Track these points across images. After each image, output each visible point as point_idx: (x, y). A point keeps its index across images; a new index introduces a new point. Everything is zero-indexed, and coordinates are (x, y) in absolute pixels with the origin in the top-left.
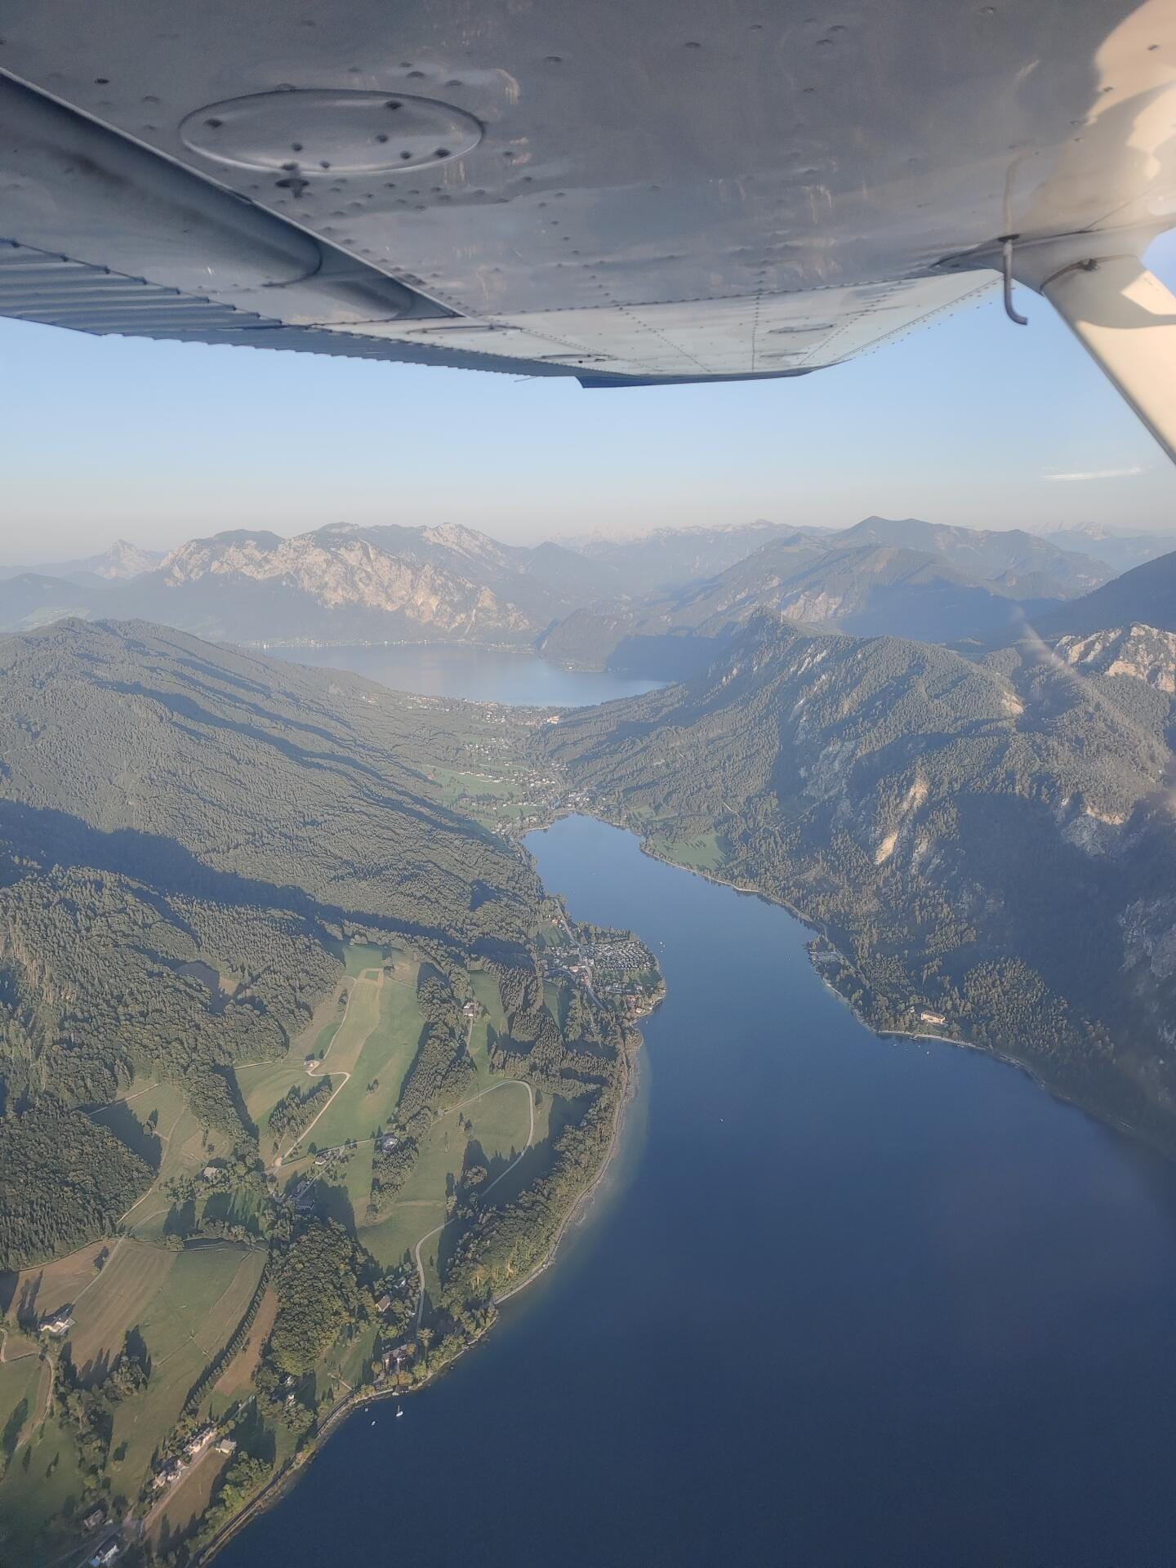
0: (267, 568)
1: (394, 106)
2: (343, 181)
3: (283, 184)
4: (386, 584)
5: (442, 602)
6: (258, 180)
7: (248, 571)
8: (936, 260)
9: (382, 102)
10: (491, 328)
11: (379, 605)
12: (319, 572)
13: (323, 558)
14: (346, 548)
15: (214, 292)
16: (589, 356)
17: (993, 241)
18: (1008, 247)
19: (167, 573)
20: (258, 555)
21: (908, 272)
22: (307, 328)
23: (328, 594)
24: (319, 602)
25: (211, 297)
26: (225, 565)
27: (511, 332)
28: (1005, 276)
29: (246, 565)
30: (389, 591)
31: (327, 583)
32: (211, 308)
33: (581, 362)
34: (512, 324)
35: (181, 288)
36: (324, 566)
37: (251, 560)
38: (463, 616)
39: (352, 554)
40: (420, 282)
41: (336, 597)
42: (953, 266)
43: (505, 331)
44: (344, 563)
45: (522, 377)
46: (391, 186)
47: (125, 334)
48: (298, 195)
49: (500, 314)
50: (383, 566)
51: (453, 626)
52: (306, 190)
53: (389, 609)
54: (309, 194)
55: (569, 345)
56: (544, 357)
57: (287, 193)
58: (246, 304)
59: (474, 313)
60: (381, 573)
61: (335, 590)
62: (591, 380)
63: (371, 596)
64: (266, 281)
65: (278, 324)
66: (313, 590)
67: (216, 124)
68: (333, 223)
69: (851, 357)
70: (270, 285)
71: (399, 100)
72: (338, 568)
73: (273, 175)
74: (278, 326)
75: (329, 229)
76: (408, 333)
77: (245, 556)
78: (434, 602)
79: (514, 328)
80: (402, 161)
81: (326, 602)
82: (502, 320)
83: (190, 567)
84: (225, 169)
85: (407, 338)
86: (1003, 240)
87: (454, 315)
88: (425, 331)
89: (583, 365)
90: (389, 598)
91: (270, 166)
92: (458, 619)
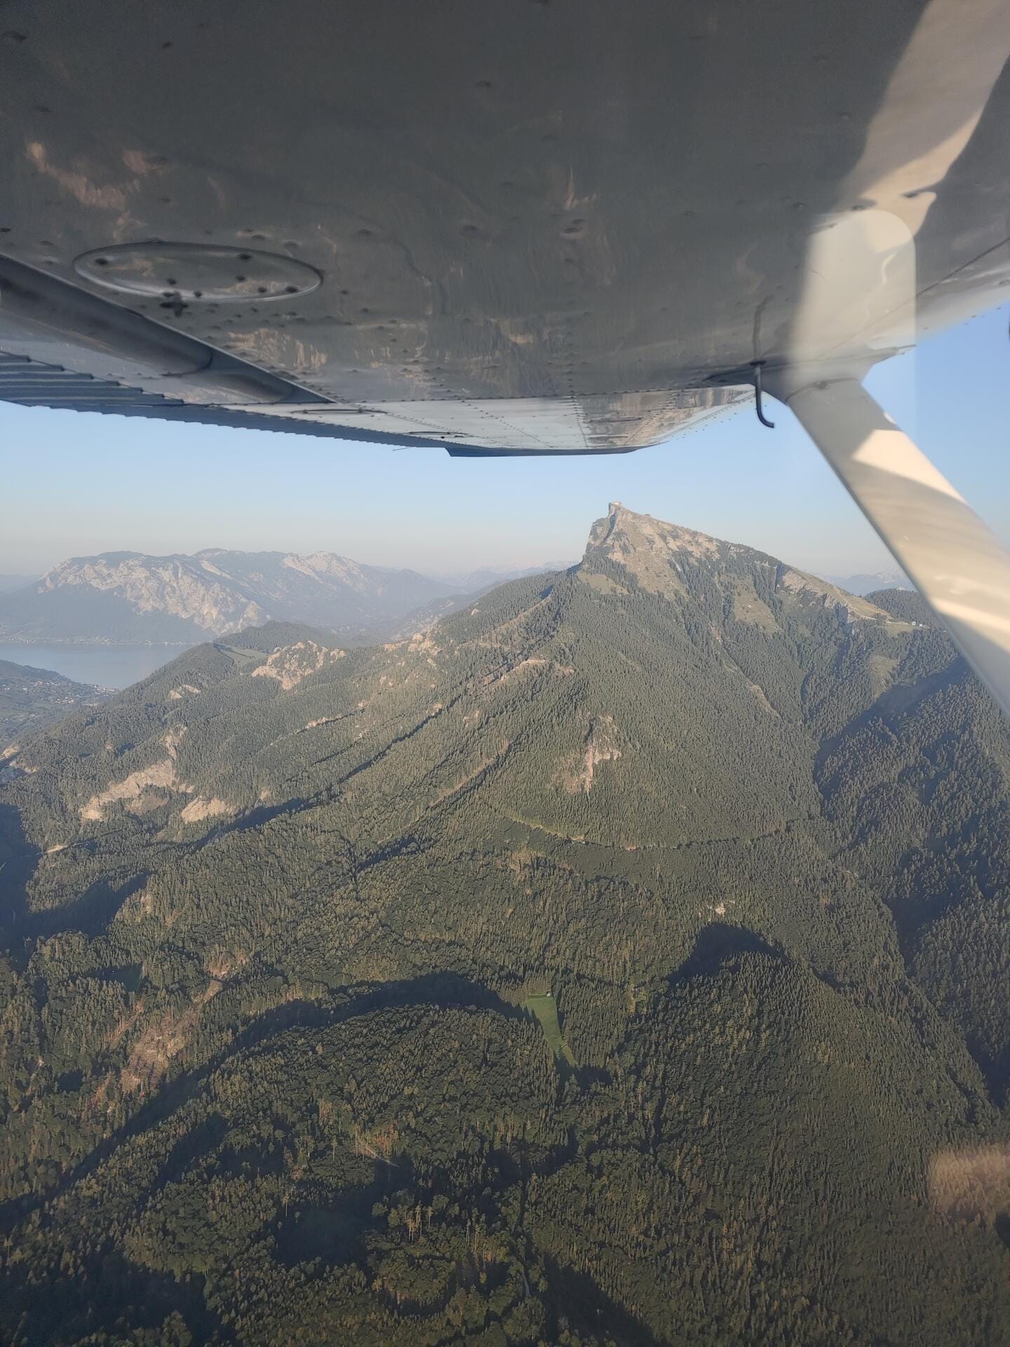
0: (109, 581)
1: (245, 258)
2: (216, 305)
3: (167, 305)
4: (185, 597)
5: (220, 612)
6: (146, 302)
7: (95, 583)
8: (706, 376)
9: (235, 254)
10: (360, 411)
11: (177, 614)
12: (139, 586)
13: (143, 575)
14: (163, 568)
15: (122, 378)
16: (449, 433)
17: (745, 365)
18: (758, 370)
19: (42, 583)
20: (105, 571)
21: (688, 383)
22: (207, 406)
23: (142, 604)
24: (134, 610)
25: (121, 382)
26: (78, 579)
27: (377, 415)
28: (757, 390)
29: (95, 578)
30: (186, 602)
31: (143, 595)
32: (119, 389)
33: (443, 438)
34: (376, 409)
35: (94, 375)
36: (144, 581)
37: (99, 575)
38: (231, 624)
39: (167, 573)
40: (293, 378)
41: (147, 606)
42: (720, 381)
43: (372, 413)
44: (159, 579)
45: (398, 447)
46: (255, 310)
47: (52, 407)
48: (178, 314)
49: (365, 402)
50: (185, 582)
51: (222, 632)
52: (185, 310)
53: (183, 617)
54: (190, 313)
55: (430, 425)
56: (411, 433)
57: (170, 312)
58: (150, 388)
59: (343, 401)
60: (182, 588)
61: (148, 600)
62: (457, 451)
63: (173, 606)
64: (165, 373)
65: (180, 403)
66: (132, 600)
67: (102, 262)
68: (214, 334)
69: (666, 440)
70: (169, 375)
71: (249, 253)
72: (153, 584)
73: (157, 299)
74: (181, 404)
75: (210, 338)
76: (292, 413)
77: (95, 571)
78: (214, 612)
79: (379, 412)
80: (257, 294)
81: (139, 610)
82: (369, 406)
83: (60, 579)
84: (116, 293)
85: (294, 416)
86: (754, 364)
87: (327, 402)
88: (305, 412)
89: (445, 440)
90: (185, 609)
91: (152, 292)
92: (227, 626)
